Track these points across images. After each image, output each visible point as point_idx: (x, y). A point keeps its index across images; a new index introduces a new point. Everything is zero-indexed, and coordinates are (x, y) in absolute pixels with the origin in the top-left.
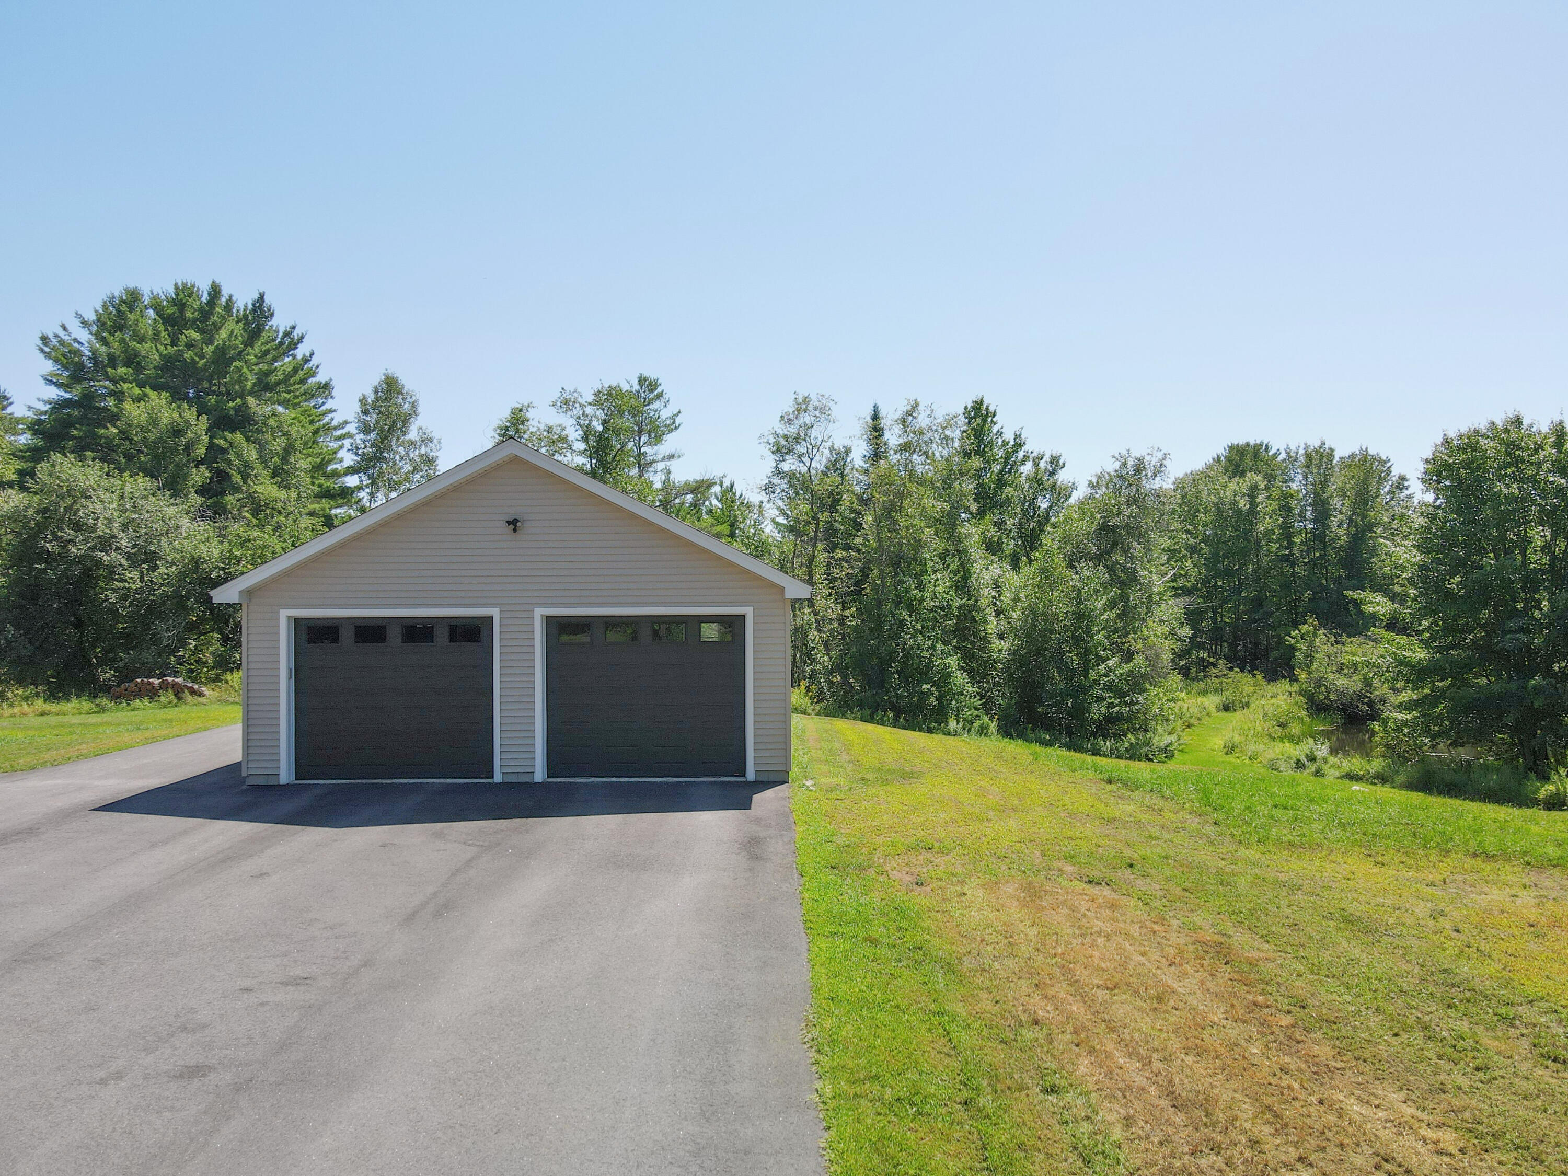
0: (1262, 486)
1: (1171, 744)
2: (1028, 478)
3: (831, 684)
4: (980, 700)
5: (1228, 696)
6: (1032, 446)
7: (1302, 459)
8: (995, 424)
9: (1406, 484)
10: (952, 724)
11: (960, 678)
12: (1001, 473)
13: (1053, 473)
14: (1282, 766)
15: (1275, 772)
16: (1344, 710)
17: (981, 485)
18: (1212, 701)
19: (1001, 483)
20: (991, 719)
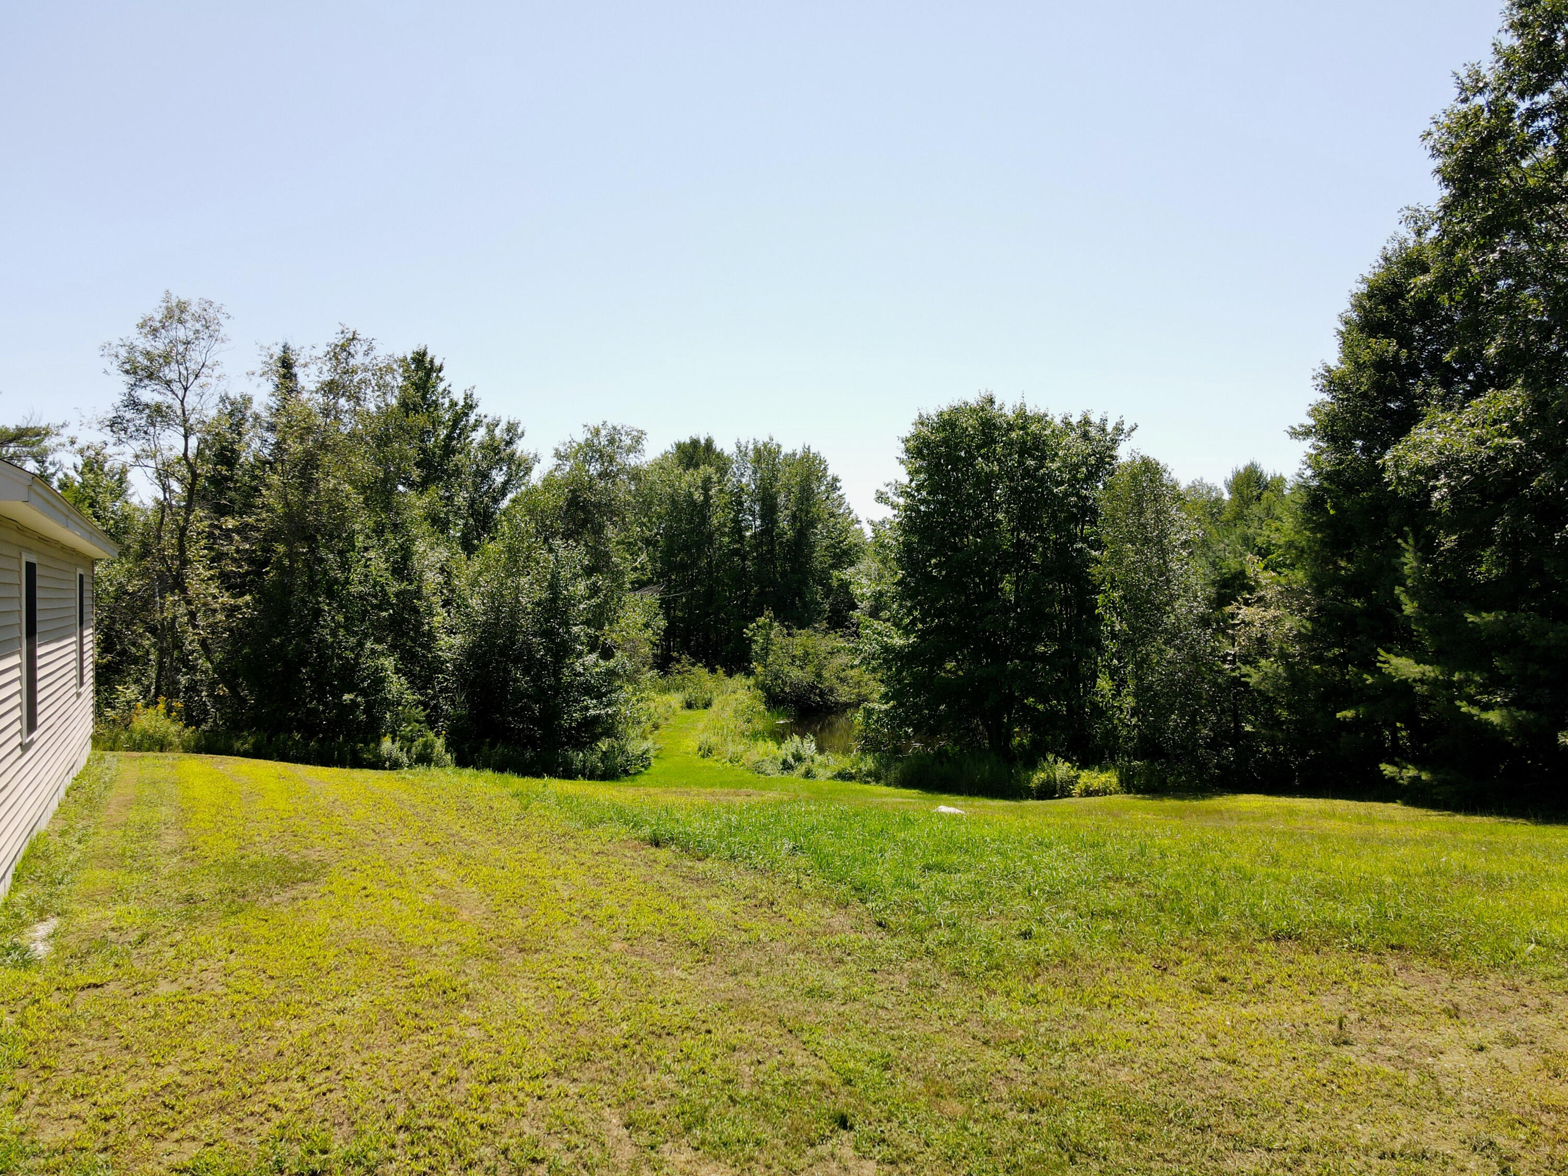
0: (715, 479)
1: (647, 750)
2: (482, 446)
3: (217, 700)
4: (424, 710)
5: (690, 692)
6: (486, 409)
7: (751, 454)
8: (441, 380)
9: (838, 485)
10: (387, 745)
11: (396, 685)
12: (449, 437)
13: (509, 443)
14: (769, 768)
15: (762, 776)
16: (796, 703)
17: (424, 451)
18: (675, 699)
19: (448, 450)
20: (438, 735)
